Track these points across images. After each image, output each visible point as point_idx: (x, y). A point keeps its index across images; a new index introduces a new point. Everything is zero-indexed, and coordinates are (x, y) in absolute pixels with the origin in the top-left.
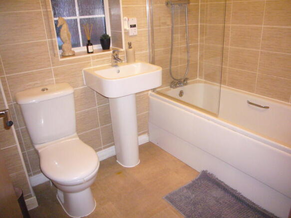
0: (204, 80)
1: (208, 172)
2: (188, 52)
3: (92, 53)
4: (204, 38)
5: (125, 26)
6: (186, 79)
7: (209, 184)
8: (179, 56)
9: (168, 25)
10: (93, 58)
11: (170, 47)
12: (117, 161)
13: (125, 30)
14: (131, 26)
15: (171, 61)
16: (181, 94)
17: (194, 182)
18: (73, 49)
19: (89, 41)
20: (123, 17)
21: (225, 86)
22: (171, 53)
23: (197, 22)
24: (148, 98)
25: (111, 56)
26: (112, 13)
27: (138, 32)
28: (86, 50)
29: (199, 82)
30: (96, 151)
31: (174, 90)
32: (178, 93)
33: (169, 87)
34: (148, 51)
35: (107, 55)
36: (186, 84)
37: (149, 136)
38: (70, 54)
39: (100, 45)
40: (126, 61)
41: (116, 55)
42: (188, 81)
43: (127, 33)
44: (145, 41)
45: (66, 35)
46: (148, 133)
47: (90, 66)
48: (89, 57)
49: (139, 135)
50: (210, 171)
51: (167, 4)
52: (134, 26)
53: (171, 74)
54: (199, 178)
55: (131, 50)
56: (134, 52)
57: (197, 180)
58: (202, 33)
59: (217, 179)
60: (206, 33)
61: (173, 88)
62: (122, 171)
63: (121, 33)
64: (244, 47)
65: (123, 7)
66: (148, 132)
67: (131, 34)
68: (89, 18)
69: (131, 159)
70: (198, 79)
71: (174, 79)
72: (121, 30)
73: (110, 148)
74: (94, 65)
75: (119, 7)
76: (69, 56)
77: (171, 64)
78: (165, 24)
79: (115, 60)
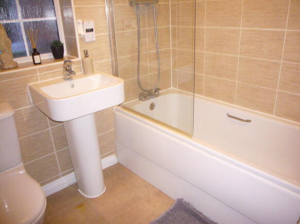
0: (179, 90)
1: (184, 201)
2: (158, 59)
3: (40, 64)
4: (177, 42)
5: (80, 30)
6: (157, 90)
7: (186, 215)
8: (148, 64)
9: (133, 28)
10: (41, 70)
11: (137, 54)
12: (79, 190)
13: (80, 35)
14: (87, 31)
15: (138, 70)
16: (152, 107)
17: (168, 214)
18: (15, 60)
19: (35, 50)
20: (77, 19)
21: (202, 96)
22: (139, 61)
23: (168, 24)
24: (114, 113)
25: (62, 67)
26: (65, 15)
27: (96, 37)
28: (32, 60)
29: (174, 92)
30: (42, 185)
31: (144, 102)
32: (149, 106)
33: (138, 99)
34: (110, 60)
35: (58, 66)
36: (157, 96)
37: (117, 156)
38: (11, 67)
39: (51, 54)
40: (83, 72)
41: (69, 66)
42: (160, 92)
43: (82, 39)
44: (105, 47)
45: (3, 42)
46: (117, 154)
47: (38, 80)
48: (35, 70)
49: (102, 158)
50: (186, 199)
51: (131, 4)
52: (92, 30)
53: (139, 84)
54: (174, 208)
55: (87, 59)
56: (92, 62)
57: (171, 211)
58: (174, 36)
59: (194, 209)
60: (178, 36)
61: (142, 100)
62: (84, 203)
63: (75, 39)
64: (222, 52)
65: (75, 8)
66: (116, 152)
67: (87, 40)
68: (36, 22)
69: (95, 187)
70: (172, 88)
71: (144, 91)
72: (75, 36)
73: (70, 175)
74: (41, 79)
75: (71, 8)
76: (10, 69)
77: (138, 73)
78: (129, 27)
79: (67, 73)
